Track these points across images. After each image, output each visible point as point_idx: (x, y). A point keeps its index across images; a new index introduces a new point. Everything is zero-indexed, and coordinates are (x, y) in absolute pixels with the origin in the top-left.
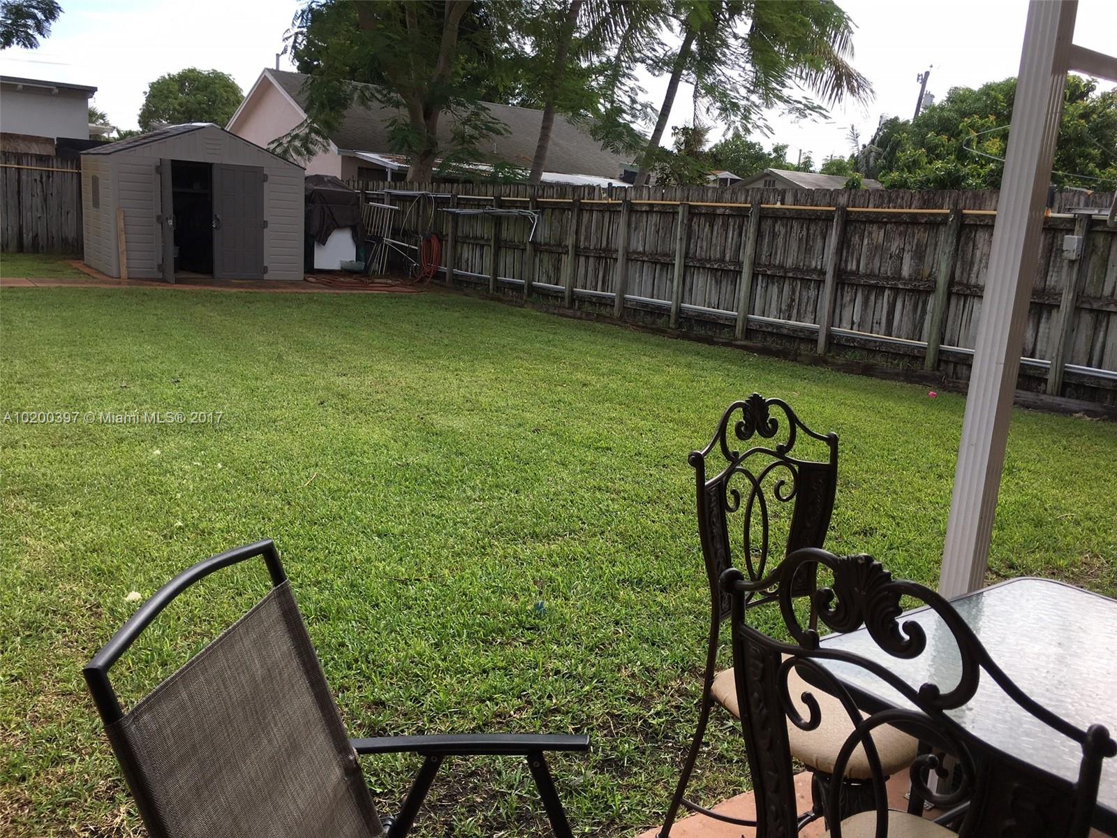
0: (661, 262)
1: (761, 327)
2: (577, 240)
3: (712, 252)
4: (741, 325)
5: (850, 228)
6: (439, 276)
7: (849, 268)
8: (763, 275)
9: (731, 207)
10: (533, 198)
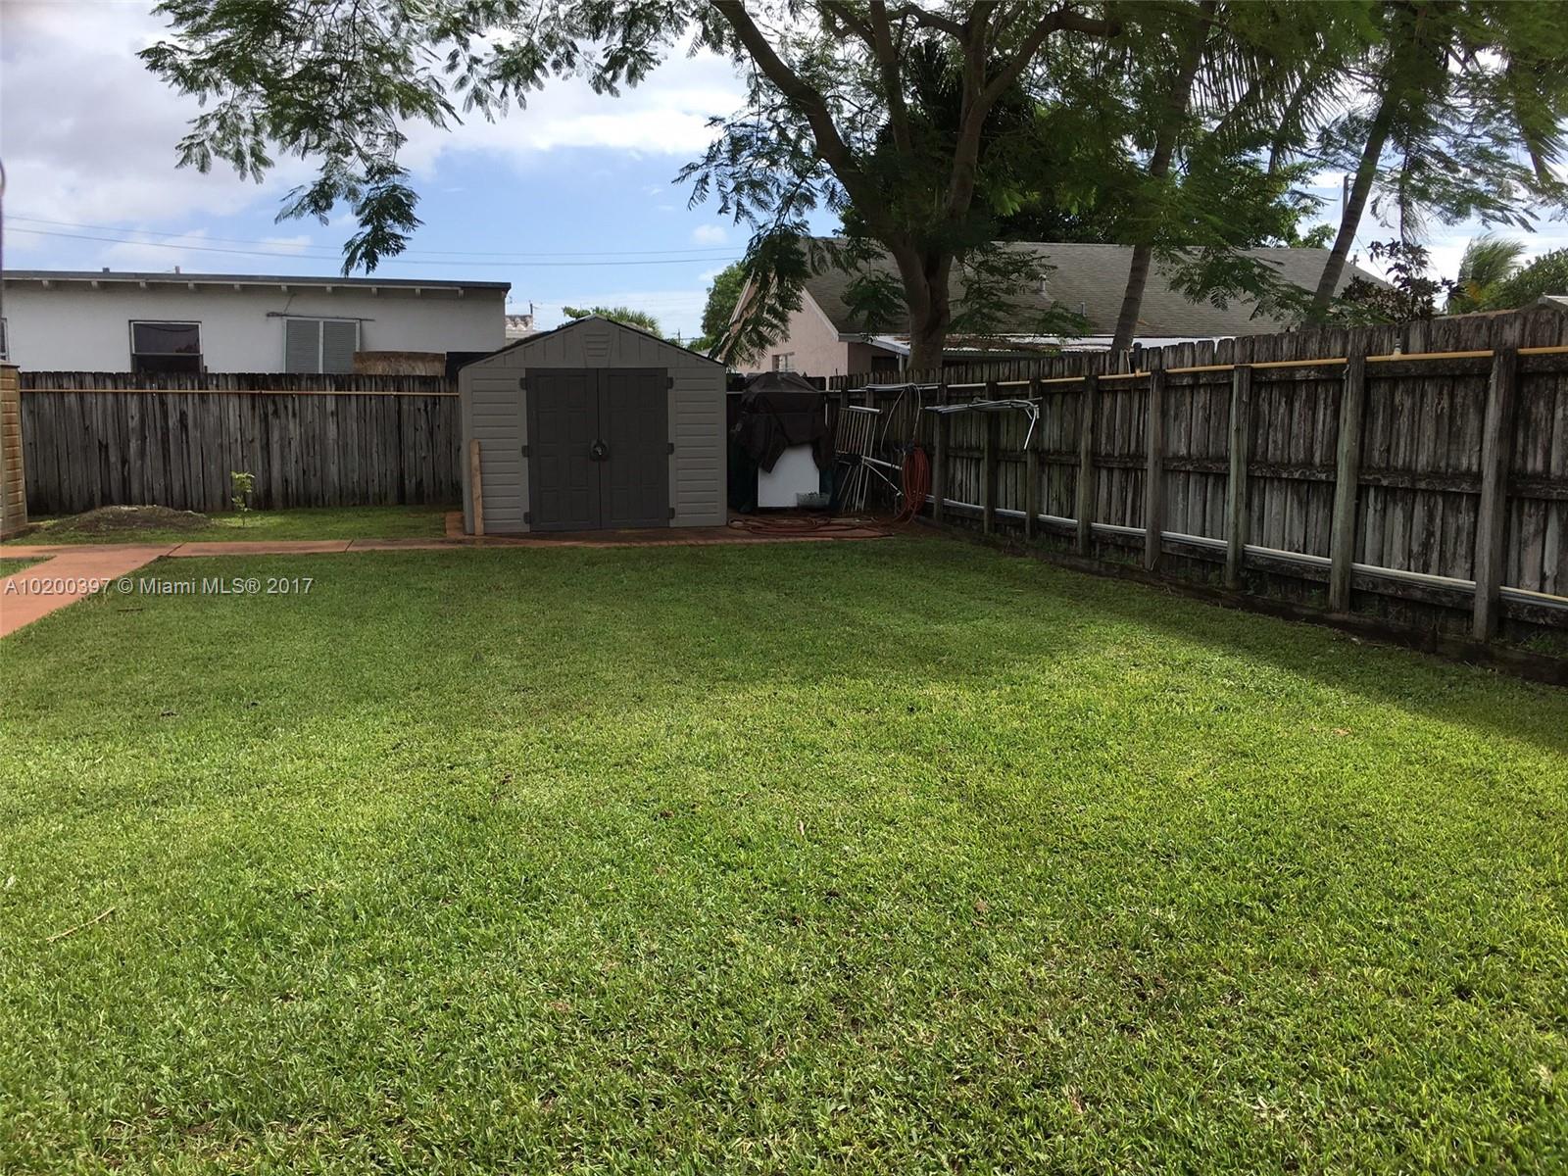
0: (1209, 471)
1: (1375, 586)
2: (1095, 441)
3: (1293, 450)
4: (1338, 583)
6: (925, 509)
7: (1530, 467)
8: (1378, 488)
9: (1319, 366)
10: (1036, 381)
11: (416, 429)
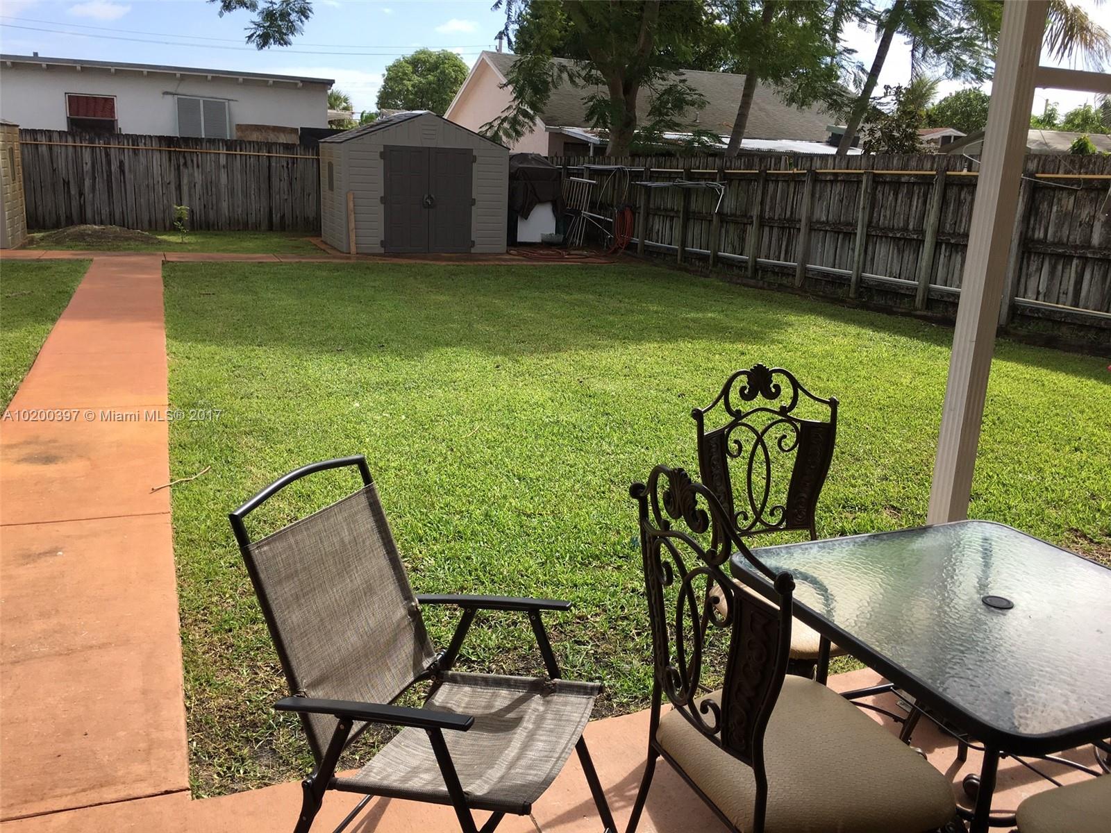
0: (843, 231)
1: (942, 297)
2: (762, 211)
3: (896, 221)
4: (921, 295)
5: (1039, 196)
6: (631, 247)
7: (1036, 236)
8: (948, 244)
9: (917, 175)
10: (721, 170)
11: (281, 180)
